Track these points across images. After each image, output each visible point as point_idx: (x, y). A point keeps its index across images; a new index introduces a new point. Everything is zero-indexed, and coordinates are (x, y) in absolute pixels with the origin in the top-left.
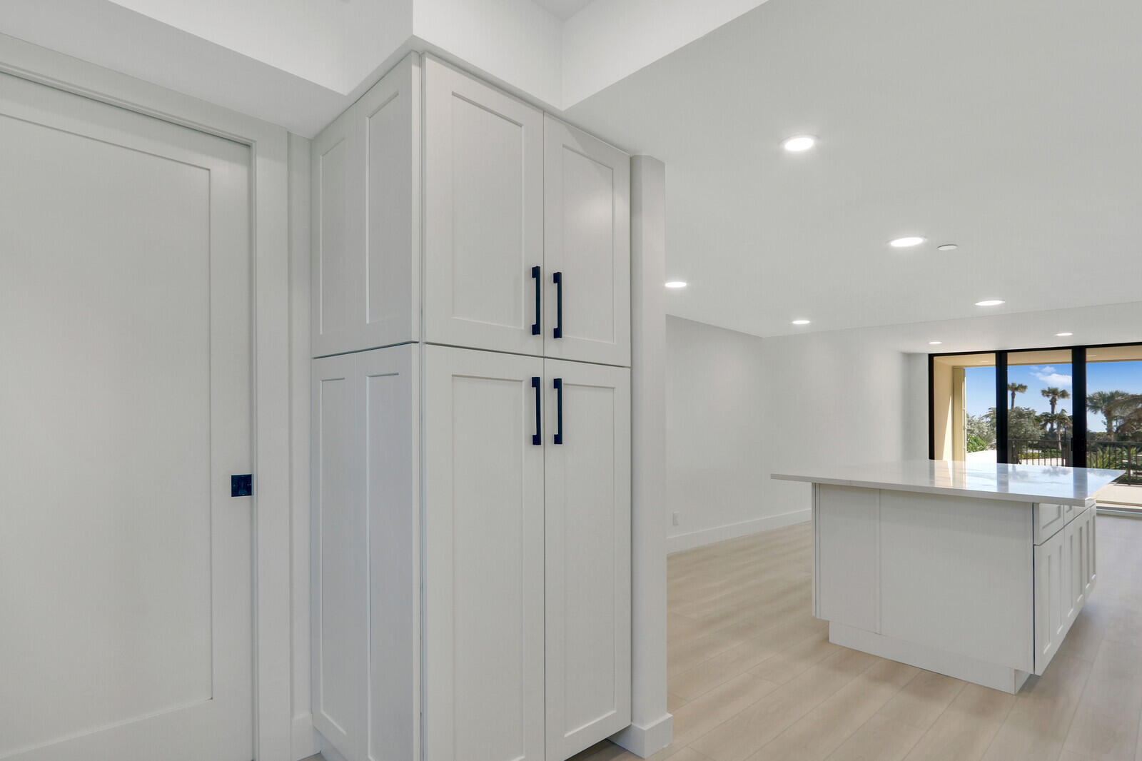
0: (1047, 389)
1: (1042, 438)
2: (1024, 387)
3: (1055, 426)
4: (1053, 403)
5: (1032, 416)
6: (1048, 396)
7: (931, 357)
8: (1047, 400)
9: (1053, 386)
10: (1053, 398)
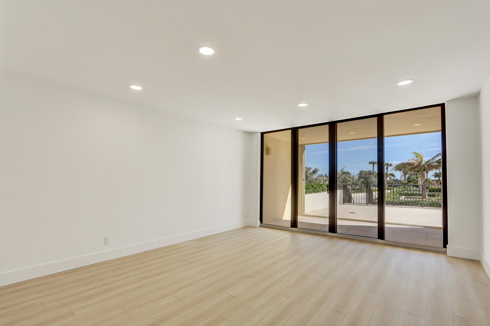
7: (262, 134)
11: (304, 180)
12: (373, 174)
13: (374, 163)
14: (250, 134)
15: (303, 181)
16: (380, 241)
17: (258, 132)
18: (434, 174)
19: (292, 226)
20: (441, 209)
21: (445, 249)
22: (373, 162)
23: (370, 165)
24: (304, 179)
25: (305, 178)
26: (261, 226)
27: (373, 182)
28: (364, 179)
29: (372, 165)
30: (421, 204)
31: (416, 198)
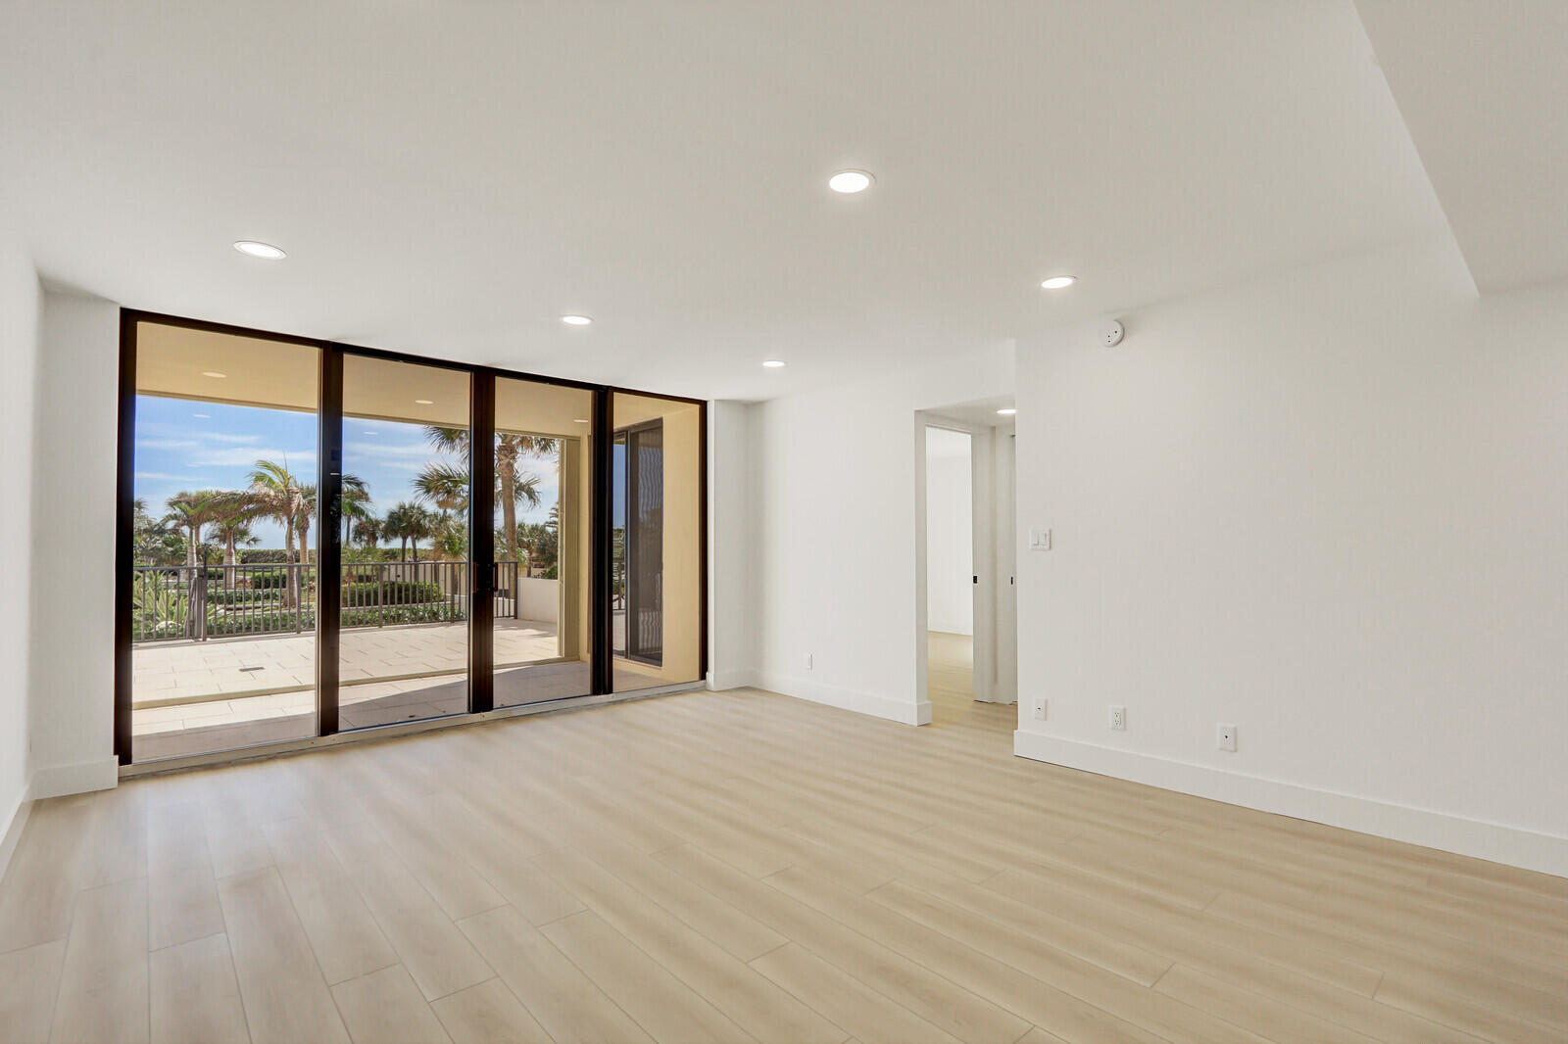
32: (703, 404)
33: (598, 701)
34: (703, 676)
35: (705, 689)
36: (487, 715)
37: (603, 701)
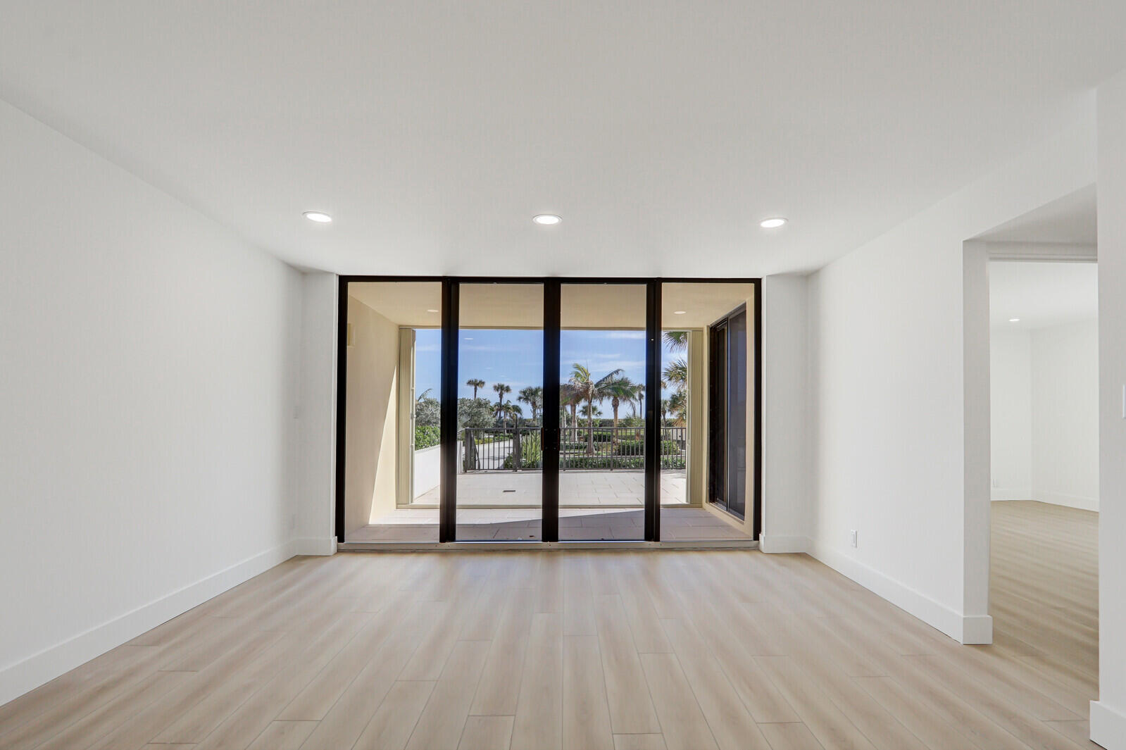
0: (497, 385)
1: (494, 424)
2: (483, 383)
3: (502, 414)
4: (501, 396)
5: (488, 406)
6: (497, 390)
7: (344, 281)
8: (497, 394)
9: (502, 383)
10: (501, 392)
11: (412, 418)
12: (485, 407)
13: (478, 384)
14: (302, 274)
15: (411, 421)
16: (652, 544)
17: (332, 273)
18: (582, 409)
19: (443, 540)
20: (641, 472)
21: (757, 541)
22: (476, 381)
23: (469, 386)
24: (412, 414)
25: (414, 413)
26: (339, 551)
27: (484, 423)
28: (469, 415)
29: (473, 387)
30: (591, 465)
31: (579, 454)
32: (757, 282)
33: (648, 547)
34: (756, 538)
35: (757, 549)
36: (553, 545)
37: (651, 547)
